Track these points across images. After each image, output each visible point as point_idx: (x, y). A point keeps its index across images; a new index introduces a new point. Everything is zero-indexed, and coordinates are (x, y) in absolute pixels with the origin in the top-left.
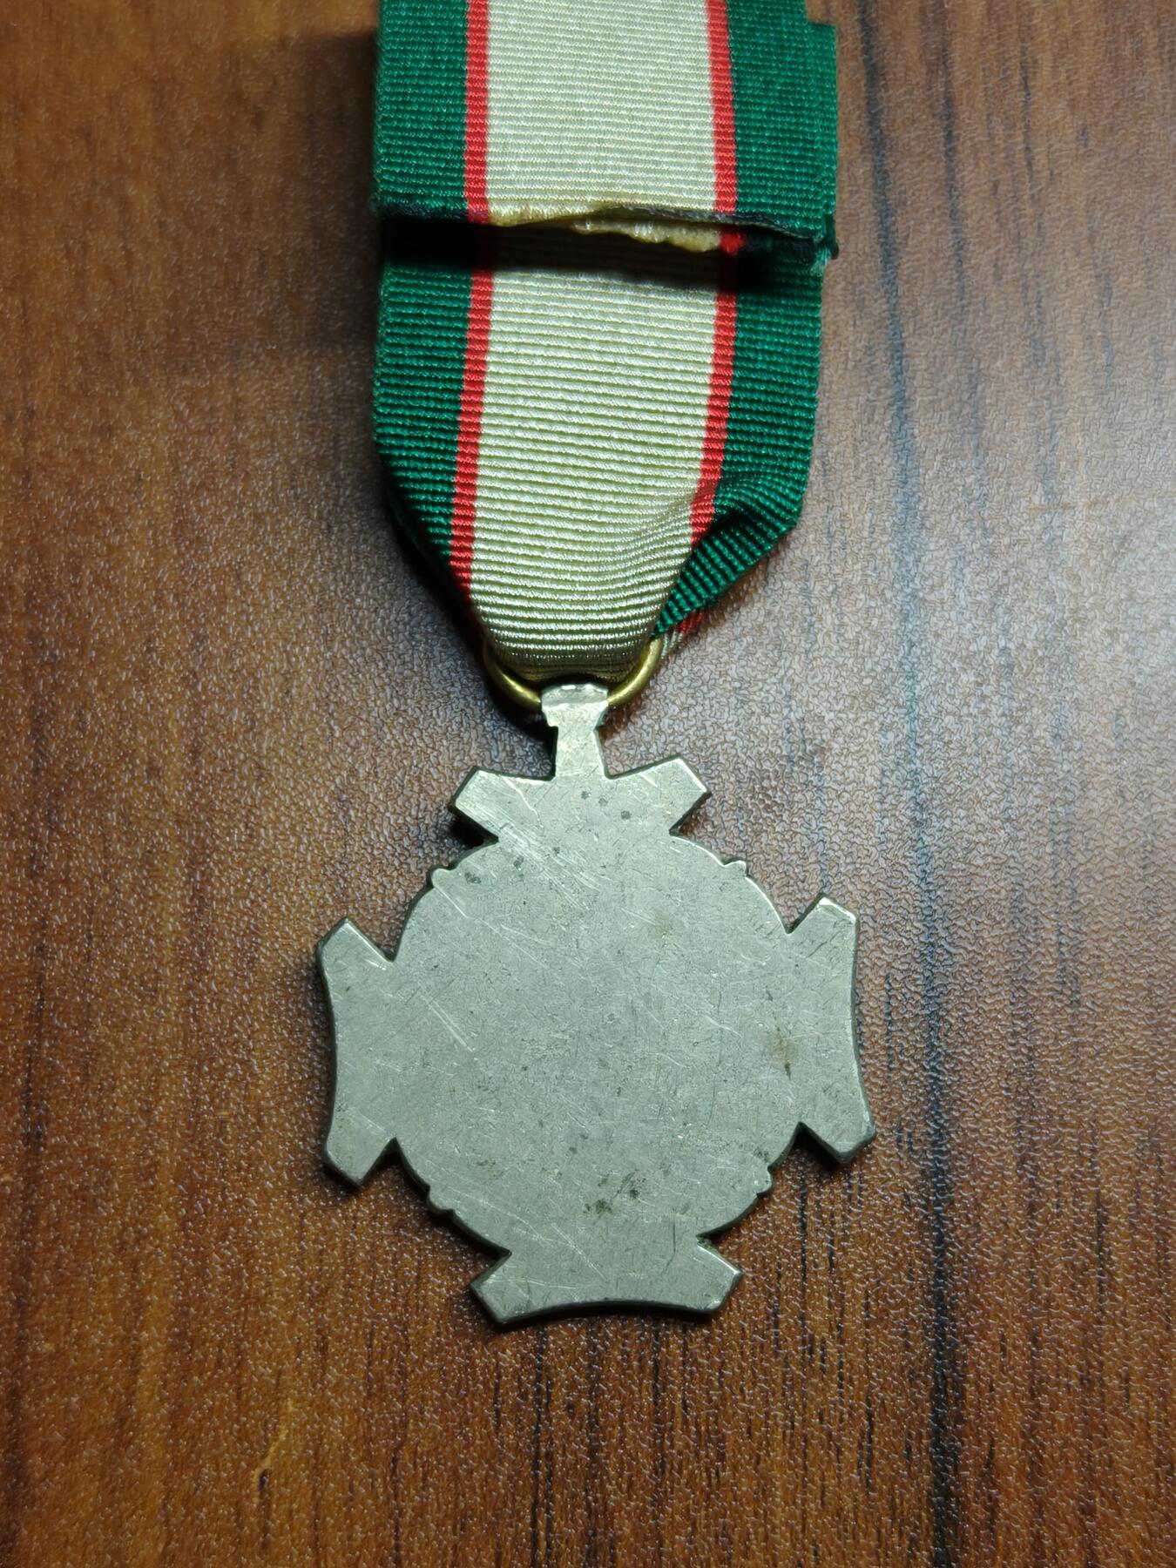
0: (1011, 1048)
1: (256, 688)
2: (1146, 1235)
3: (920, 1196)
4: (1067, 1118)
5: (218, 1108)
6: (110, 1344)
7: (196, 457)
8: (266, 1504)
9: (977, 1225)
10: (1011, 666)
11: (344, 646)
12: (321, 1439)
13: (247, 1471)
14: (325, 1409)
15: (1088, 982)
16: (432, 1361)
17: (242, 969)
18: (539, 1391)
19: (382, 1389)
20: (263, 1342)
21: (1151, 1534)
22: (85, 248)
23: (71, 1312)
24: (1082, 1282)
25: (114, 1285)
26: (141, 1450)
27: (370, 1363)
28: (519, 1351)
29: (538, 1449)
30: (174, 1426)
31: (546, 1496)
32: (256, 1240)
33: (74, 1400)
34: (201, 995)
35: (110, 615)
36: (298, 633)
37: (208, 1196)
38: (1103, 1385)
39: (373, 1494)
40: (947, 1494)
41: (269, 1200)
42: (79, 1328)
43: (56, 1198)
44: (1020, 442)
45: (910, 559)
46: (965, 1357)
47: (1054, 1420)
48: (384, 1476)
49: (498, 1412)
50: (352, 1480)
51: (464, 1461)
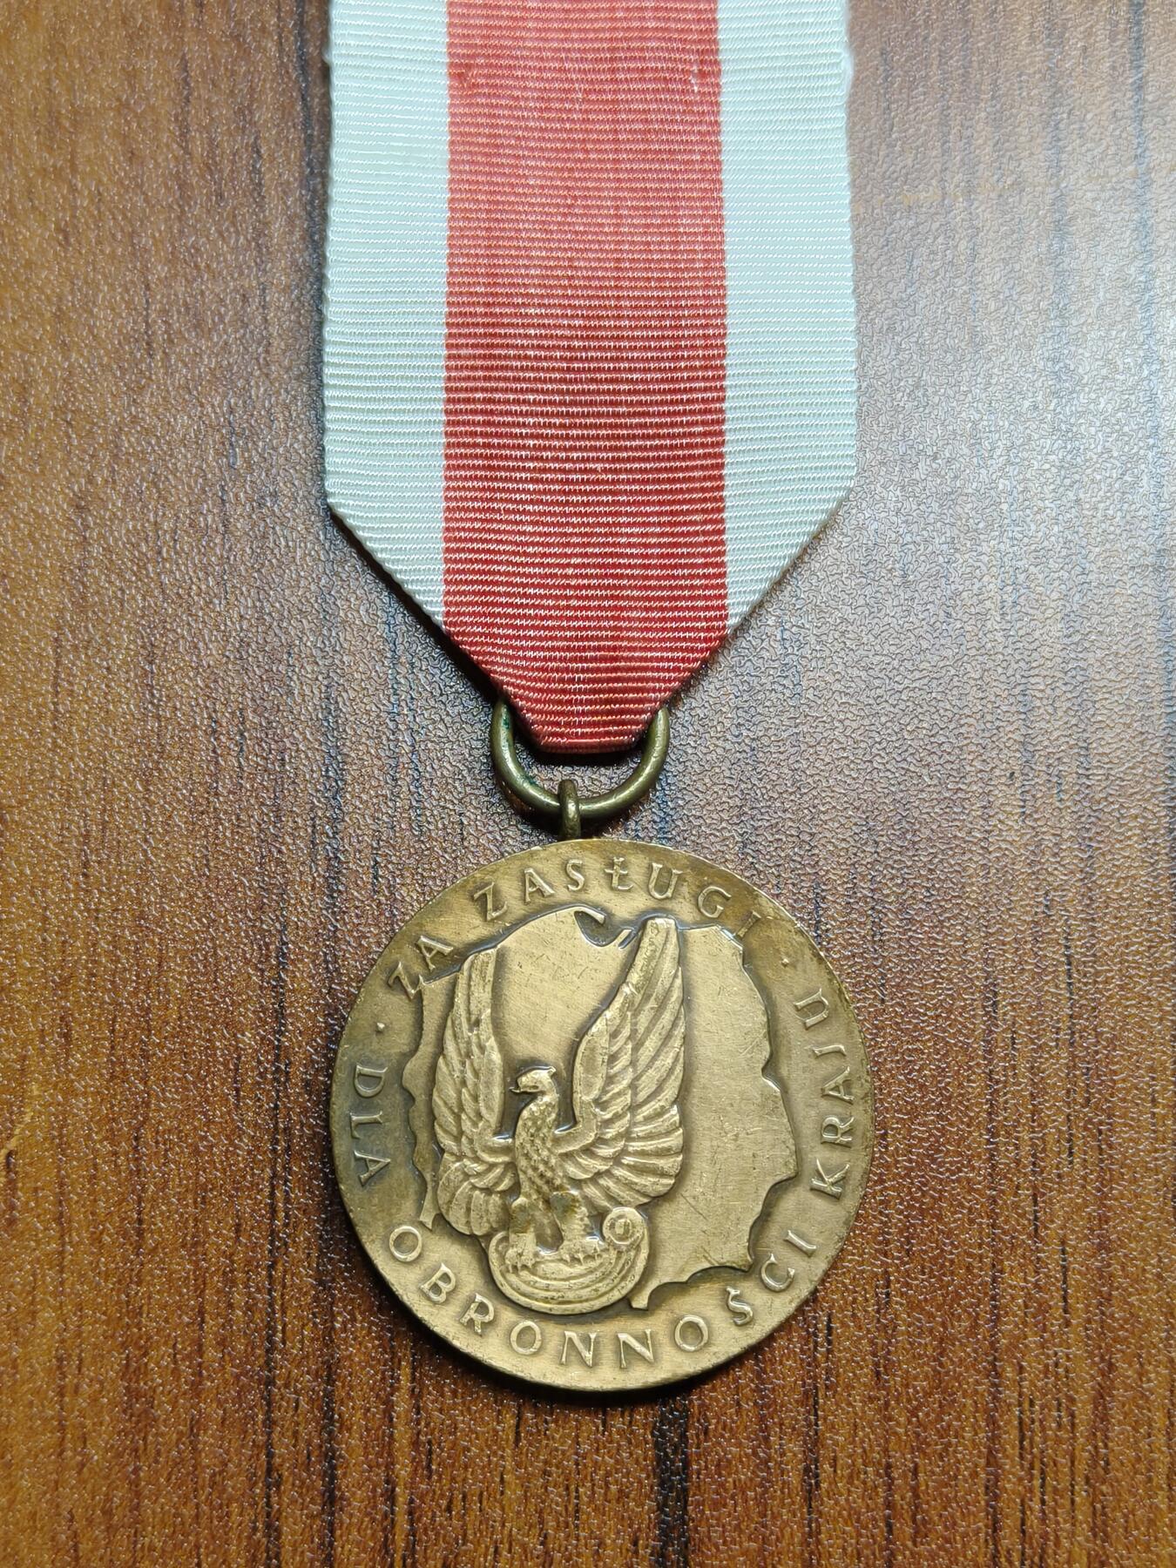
0: (735, 740)
11: (82, 355)
12: (65, 1119)
14: (70, 1092)
16: (174, 1043)
18: (278, 1070)
19: (125, 1072)
20: (7, 1029)
27: (113, 1048)
28: (259, 1034)
29: (276, 1124)
31: (284, 1168)
36: (36, 343)
39: (116, 1171)
48: (126, 1154)
49: (237, 1090)
50: (95, 1158)
51: (204, 1138)
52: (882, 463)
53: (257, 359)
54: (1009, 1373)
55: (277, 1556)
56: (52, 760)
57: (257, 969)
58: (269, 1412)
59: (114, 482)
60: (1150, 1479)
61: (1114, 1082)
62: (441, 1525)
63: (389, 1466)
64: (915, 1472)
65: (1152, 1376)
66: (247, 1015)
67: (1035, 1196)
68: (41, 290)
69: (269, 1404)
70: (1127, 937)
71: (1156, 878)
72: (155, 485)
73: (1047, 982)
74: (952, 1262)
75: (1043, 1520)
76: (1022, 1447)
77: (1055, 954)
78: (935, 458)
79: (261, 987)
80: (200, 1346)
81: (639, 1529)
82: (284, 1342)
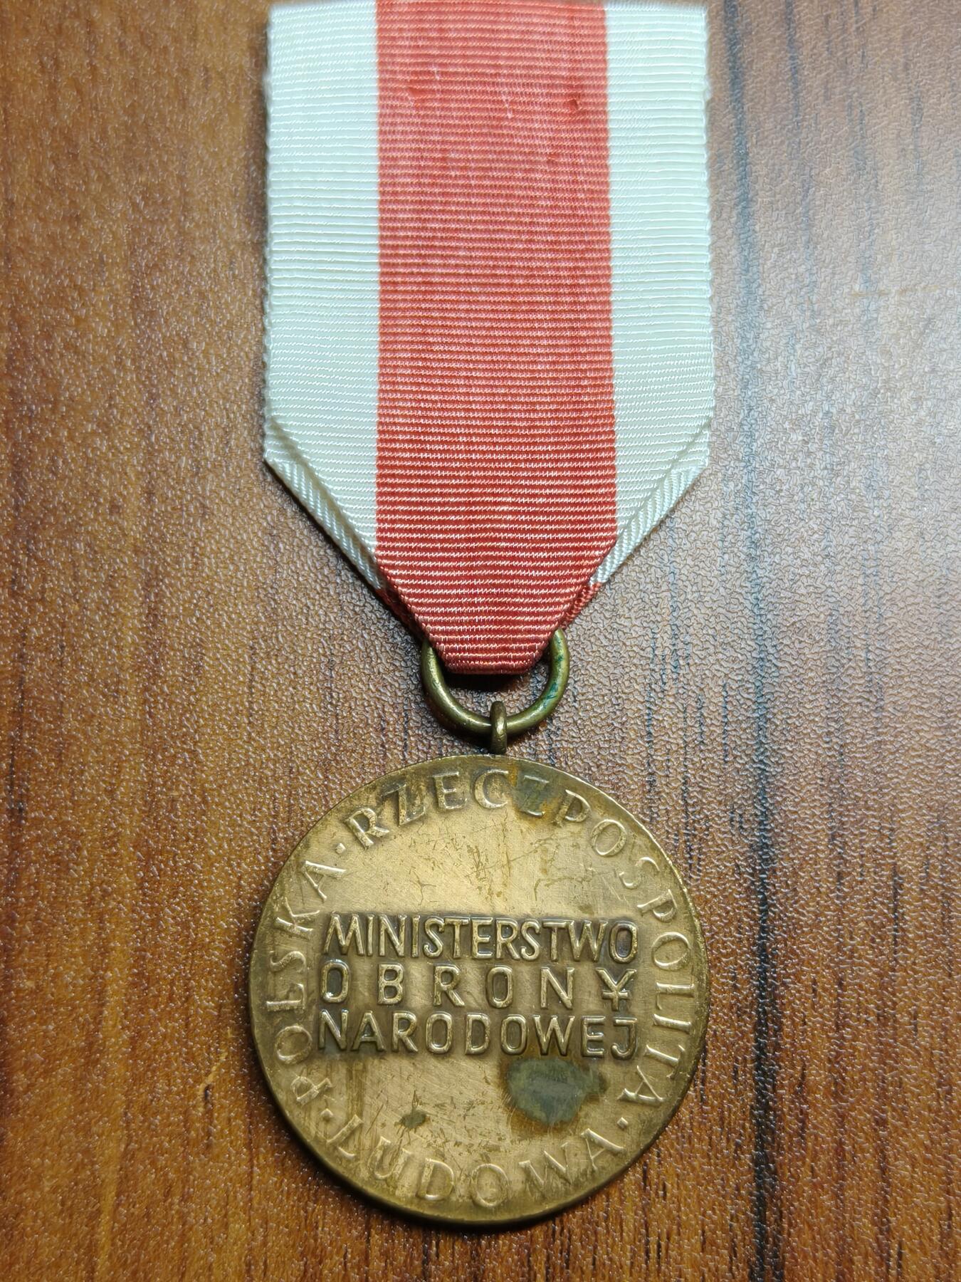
1: (200, 439)
2: (934, 899)
3: (749, 866)
4: (870, 803)
5: (170, 789)
6: (81, 982)
7: (150, 242)
8: (209, 1113)
9: (795, 890)
10: (832, 428)
13: (193, 1086)
15: (891, 691)
17: (189, 675)
21: (932, 1142)
22: (57, 63)
23: (48, 955)
24: (880, 937)
25: (83, 932)
26: (106, 1069)
30: (134, 1049)
32: (201, 897)
33: (51, 1027)
34: (155, 696)
35: (78, 376)
37: (161, 861)
38: (896, 1021)
40: (767, 1108)
41: (212, 865)
42: (55, 968)
43: (35, 862)
44: (844, 238)
45: (750, 336)
46: (783, 997)
47: (854, 1048)
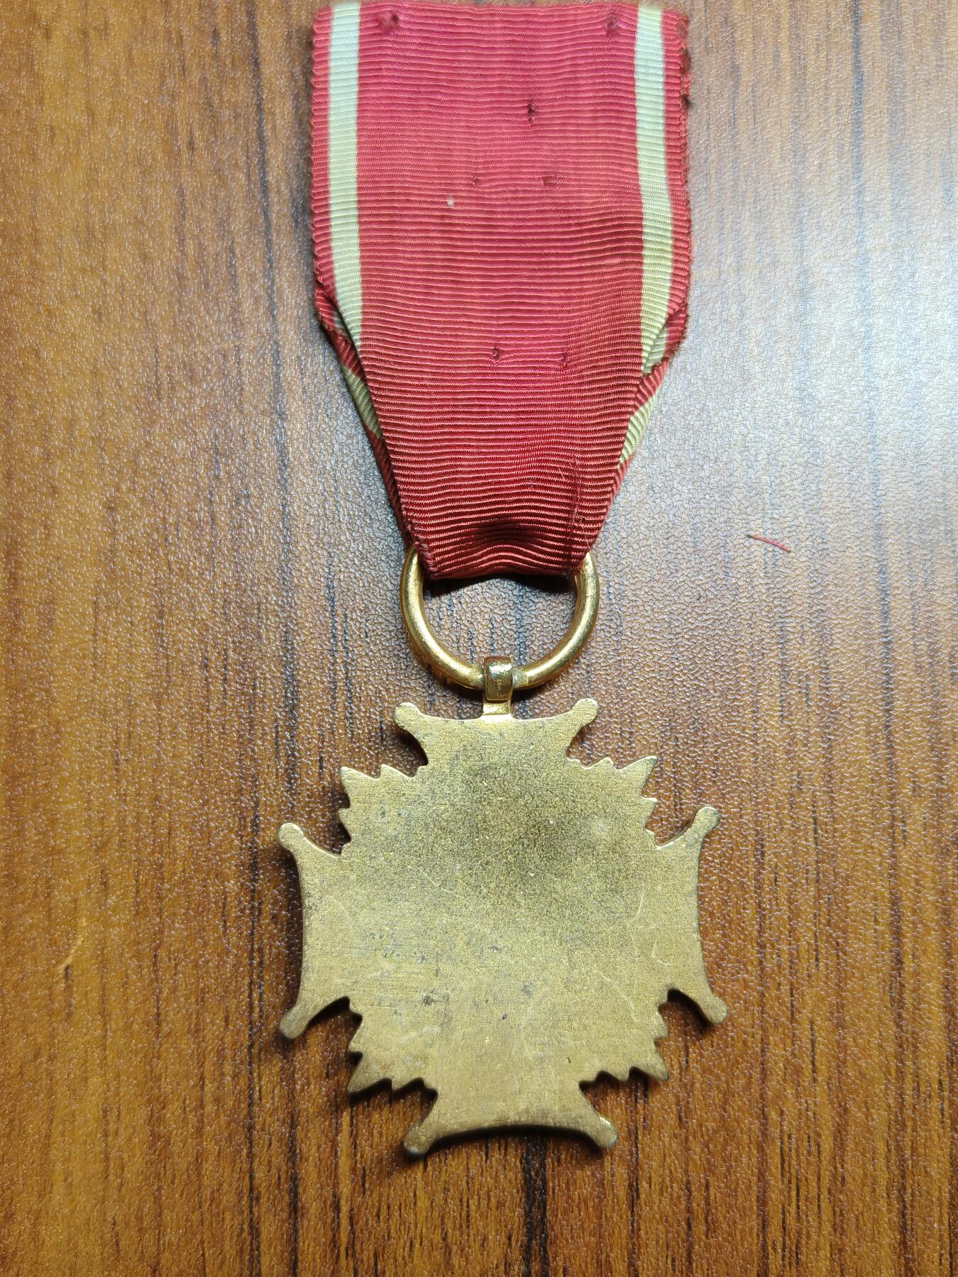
11: (111, 400)
12: (106, 943)
14: (107, 924)
16: (180, 889)
18: (253, 907)
19: (146, 909)
20: (64, 879)
27: (138, 892)
29: (252, 946)
31: (259, 977)
36: (80, 392)
39: (141, 979)
48: (148, 967)
49: (225, 922)
50: (126, 970)
51: (201, 956)
52: (678, 466)
53: (235, 400)
54: (774, 1116)
55: (258, 1249)
56: (93, 689)
57: (237, 835)
58: (251, 1147)
59: (135, 489)
60: (874, 1191)
61: (848, 908)
62: (372, 1226)
63: (336, 1185)
64: (707, 1187)
65: (875, 1116)
66: (230, 868)
67: (791, 990)
68: (82, 355)
69: (251, 1142)
70: (856, 804)
71: (876, 761)
72: (163, 490)
73: (799, 837)
74: (733, 1038)
75: (799, 1219)
76: (783, 1168)
77: (805, 816)
78: (716, 462)
79: (241, 849)
80: (202, 1102)
81: (512, 1229)
82: (260, 1099)
